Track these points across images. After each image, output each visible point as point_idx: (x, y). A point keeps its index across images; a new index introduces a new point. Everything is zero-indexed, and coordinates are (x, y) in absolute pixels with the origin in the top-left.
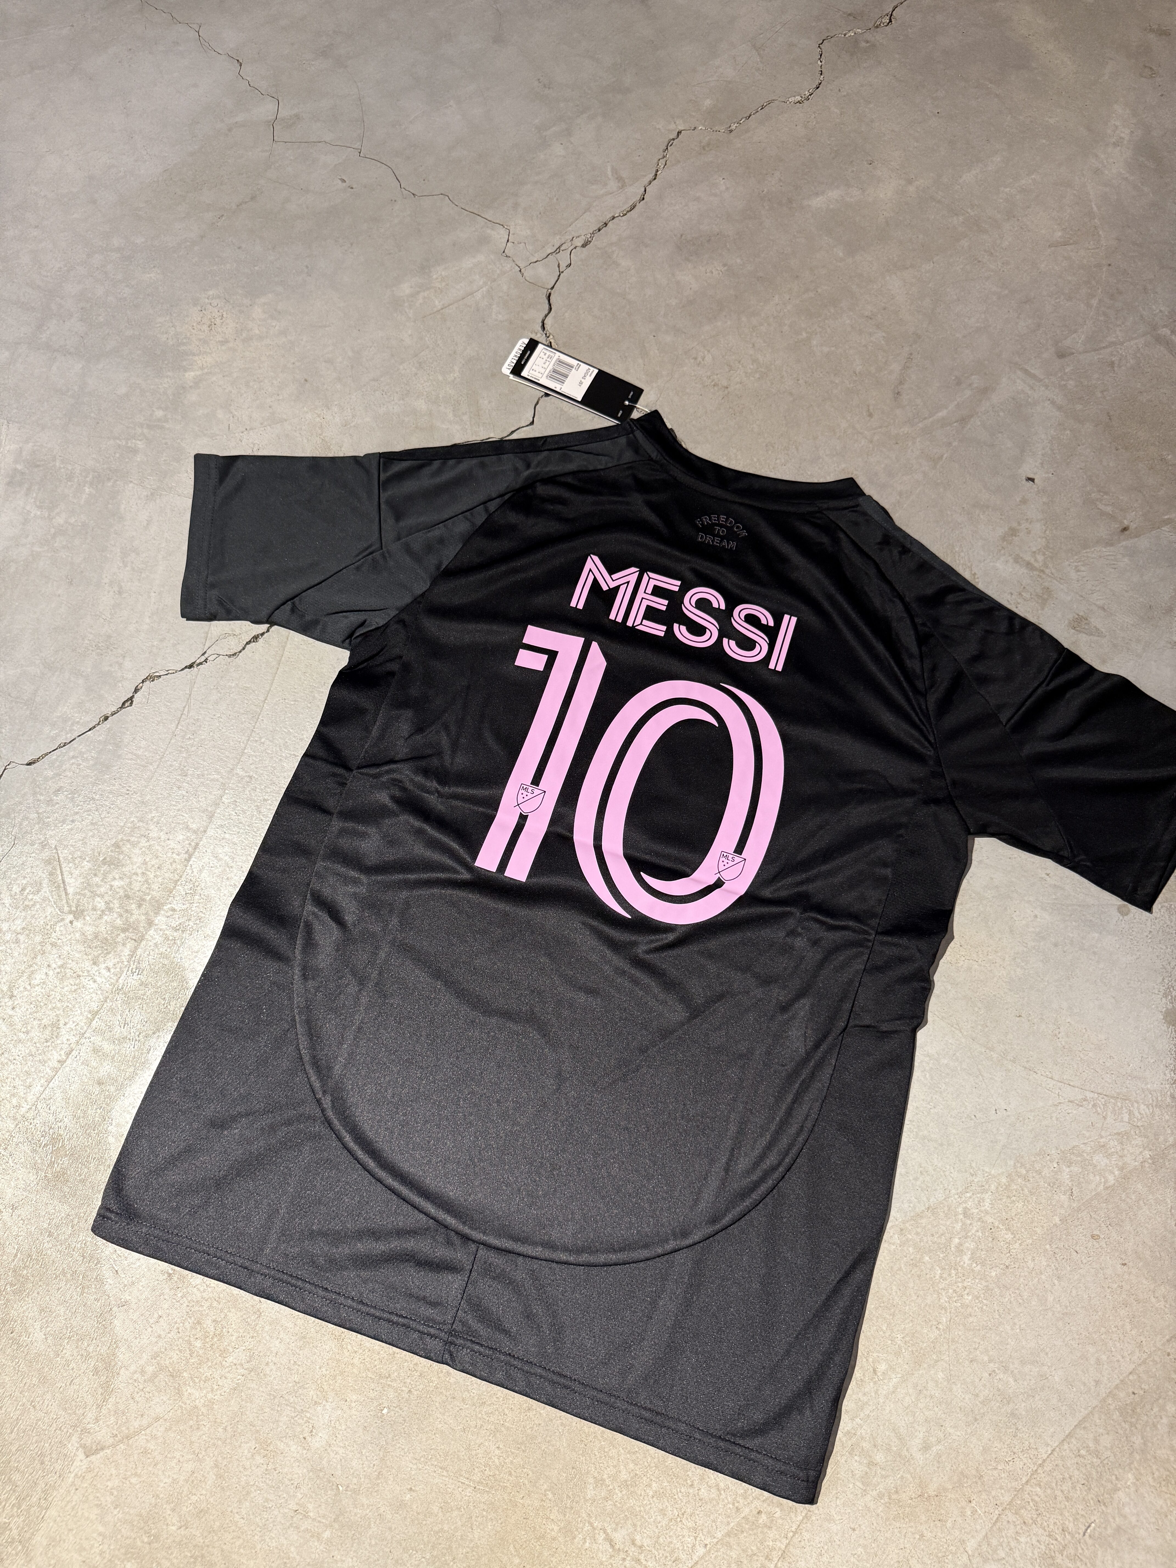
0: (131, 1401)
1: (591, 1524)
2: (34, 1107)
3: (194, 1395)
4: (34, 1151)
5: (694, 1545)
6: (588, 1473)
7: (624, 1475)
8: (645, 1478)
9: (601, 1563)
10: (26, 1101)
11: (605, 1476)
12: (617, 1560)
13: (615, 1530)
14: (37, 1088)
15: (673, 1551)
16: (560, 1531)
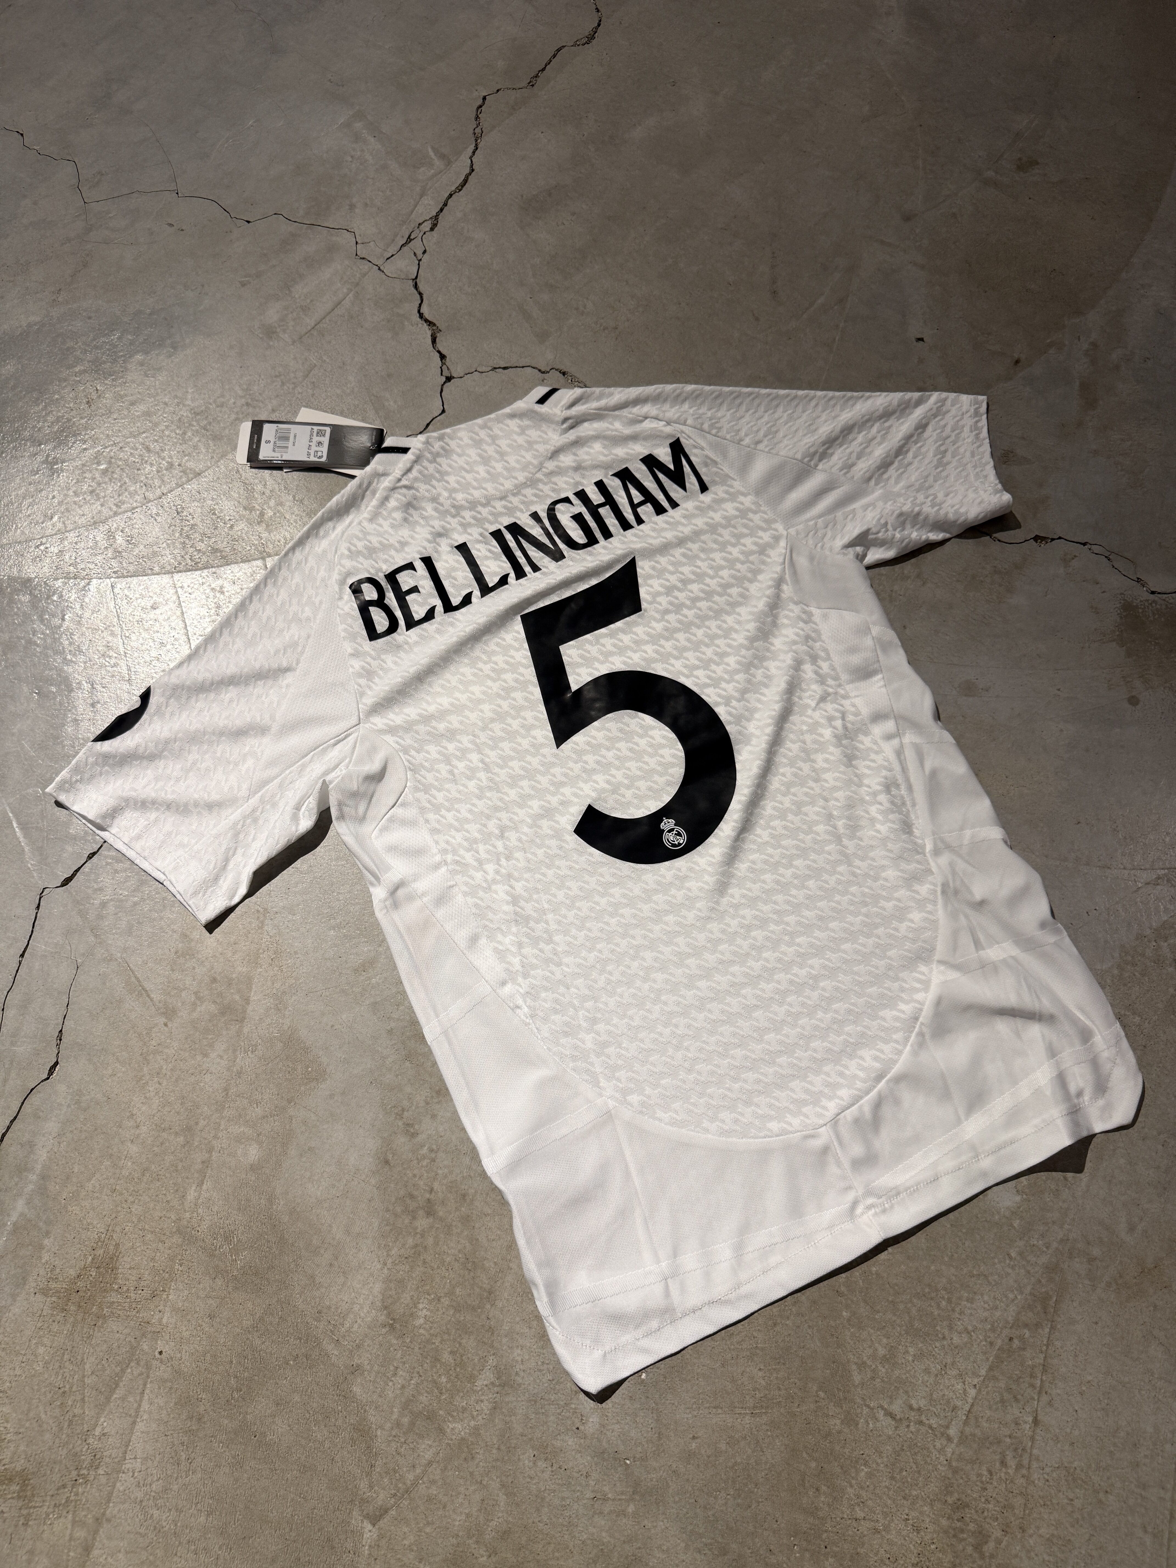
0: (398, 1457)
1: (868, 1406)
2: (195, 1215)
3: (457, 1428)
4: (212, 1256)
5: (965, 1390)
6: (848, 1361)
7: (882, 1351)
8: (900, 1347)
9: (889, 1437)
10: (185, 1211)
11: (865, 1359)
12: (903, 1430)
13: (891, 1403)
14: (191, 1195)
15: (948, 1402)
16: (842, 1423)
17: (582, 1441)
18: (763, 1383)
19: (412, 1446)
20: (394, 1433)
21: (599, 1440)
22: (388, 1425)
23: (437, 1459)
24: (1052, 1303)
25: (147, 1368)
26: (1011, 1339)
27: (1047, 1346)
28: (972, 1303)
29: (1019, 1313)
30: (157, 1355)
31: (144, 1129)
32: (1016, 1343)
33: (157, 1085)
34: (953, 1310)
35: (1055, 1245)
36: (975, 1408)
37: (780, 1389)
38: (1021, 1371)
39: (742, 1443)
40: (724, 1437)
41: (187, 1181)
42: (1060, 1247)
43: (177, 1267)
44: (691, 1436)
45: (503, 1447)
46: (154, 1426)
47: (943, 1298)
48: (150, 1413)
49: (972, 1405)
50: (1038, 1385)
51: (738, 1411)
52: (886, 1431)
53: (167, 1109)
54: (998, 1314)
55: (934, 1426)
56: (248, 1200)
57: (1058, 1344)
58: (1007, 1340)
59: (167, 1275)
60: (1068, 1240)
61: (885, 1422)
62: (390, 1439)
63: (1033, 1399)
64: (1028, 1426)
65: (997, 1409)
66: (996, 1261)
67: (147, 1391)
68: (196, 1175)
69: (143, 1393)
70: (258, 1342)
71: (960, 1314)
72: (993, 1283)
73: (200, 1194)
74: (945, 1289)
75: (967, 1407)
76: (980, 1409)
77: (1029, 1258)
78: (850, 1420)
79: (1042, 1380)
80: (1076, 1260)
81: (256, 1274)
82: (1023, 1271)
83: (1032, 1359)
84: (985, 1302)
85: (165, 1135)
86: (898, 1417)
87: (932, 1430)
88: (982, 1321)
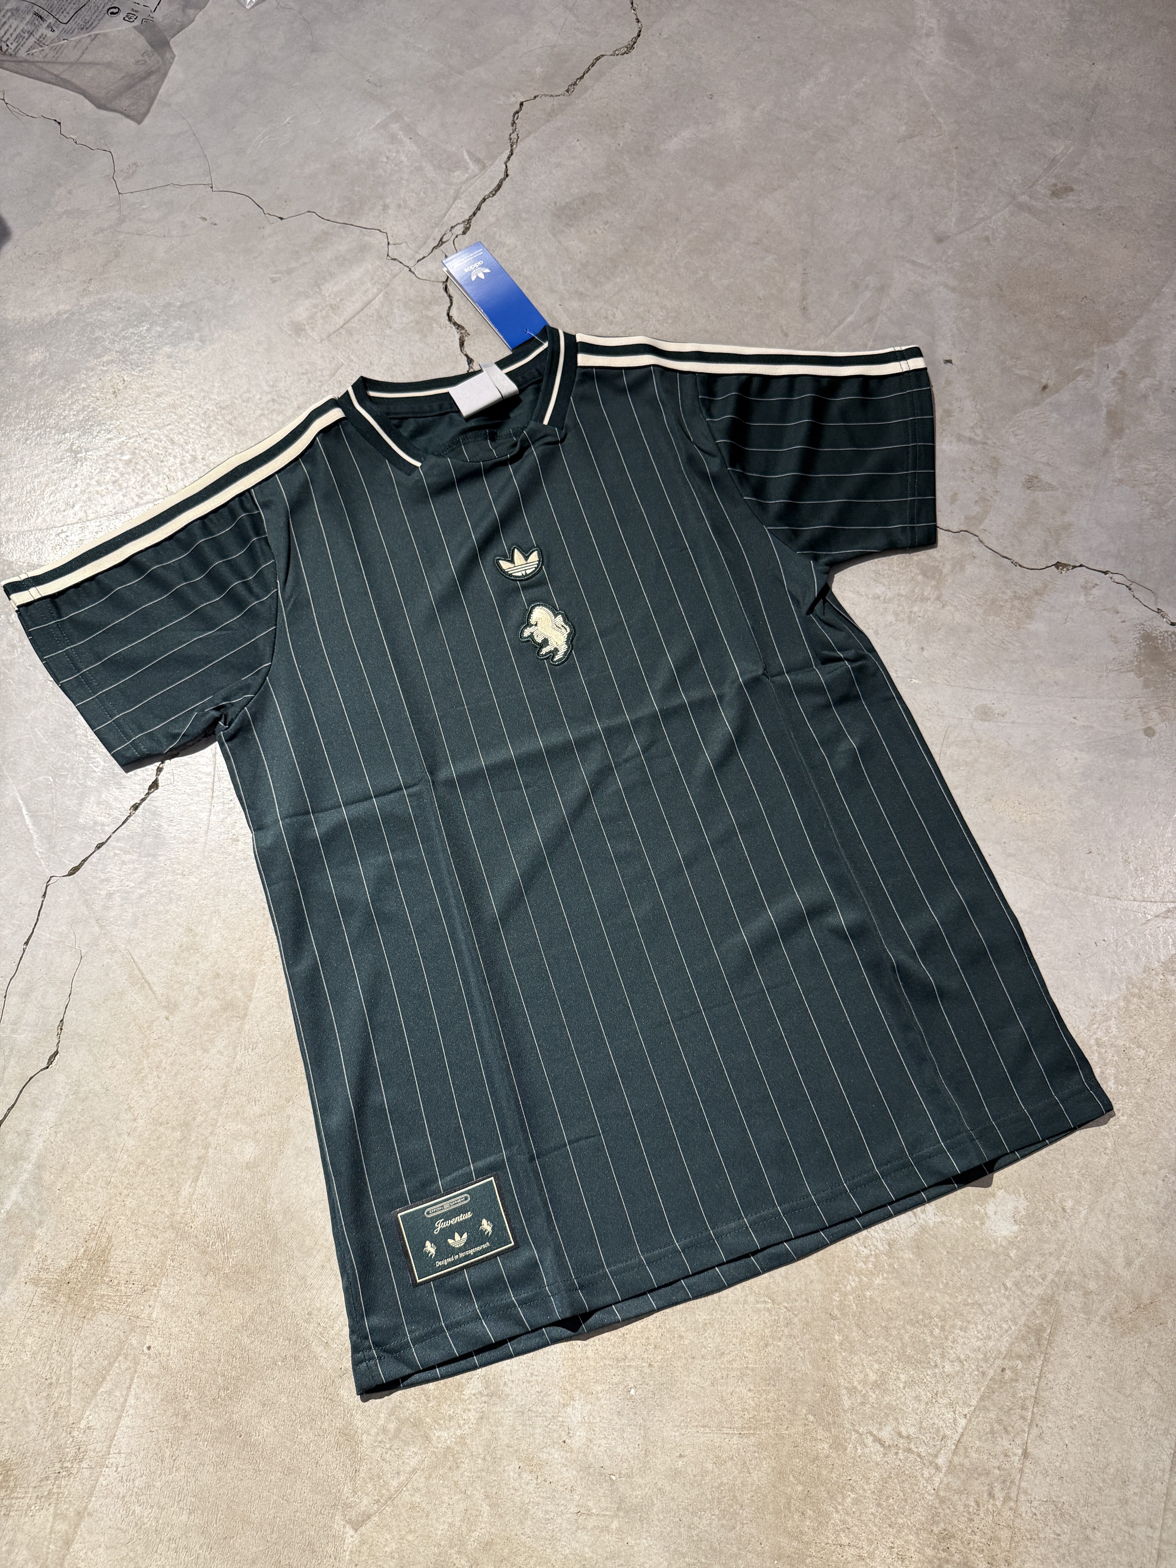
0: (382, 1463)
1: (857, 1432)
2: (189, 1210)
3: (443, 1437)
4: (204, 1253)
5: (955, 1419)
6: (839, 1386)
7: (873, 1377)
8: (892, 1373)
9: (877, 1464)
10: (179, 1206)
11: (856, 1384)
12: (891, 1456)
13: (880, 1429)
14: (186, 1191)
15: (938, 1431)
16: (830, 1447)
17: (569, 1454)
18: (752, 1402)
19: (397, 1453)
20: (379, 1439)
21: (585, 1455)
22: (374, 1431)
23: (422, 1466)
24: (1046, 1335)
25: (135, 1363)
26: (1003, 1370)
27: (1040, 1378)
28: (966, 1332)
29: (1013, 1343)
30: (146, 1351)
31: (141, 1122)
32: (1008, 1374)
33: (156, 1079)
34: (946, 1338)
35: (1050, 1277)
36: (965, 1438)
37: (769, 1411)
38: (1013, 1403)
39: (729, 1464)
40: (711, 1456)
41: (183, 1176)
42: (1056, 1279)
43: (168, 1262)
44: (678, 1454)
45: (488, 1458)
46: (140, 1421)
47: (937, 1325)
48: (136, 1408)
49: (962, 1435)
50: (1029, 1417)
51: (725, 1430)
52: (874, 1457)
53: (165, 1103)
54: (991, 1344)
55: (923, 1454)
56: (243, 1198)
57: (1050, 1377)
58: (999, 1370)
59: (159, 1270)
60: (1064, 1272)
61: (873, 1448)
62: (376, 1444)
63: (1024, 1431)
64: (1018, 1458)
65: (986, 1440)
66: (991, 1290)
67: (134, 1386)
68: (192, 1171)
69: (129, 1388)
70: (246, 1341)
71: (953, 1342)
72: (988, 1313)
73: (195, 1189)
74: (939, 1317)
75: (956, 1437)
76: (970, 1439)
77: (1025, 1289)
78: (838, 1445)
79: (1033, 1413)
80: (1073, 1292)
81: (248, 1273)
82: (1018, 1302)
83: (1024, 1391)
84: (978, 1332)
85: (161, 1129)
86: (887, 1444)
87: (921, 1458)
88: (975, 1350)
